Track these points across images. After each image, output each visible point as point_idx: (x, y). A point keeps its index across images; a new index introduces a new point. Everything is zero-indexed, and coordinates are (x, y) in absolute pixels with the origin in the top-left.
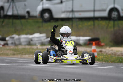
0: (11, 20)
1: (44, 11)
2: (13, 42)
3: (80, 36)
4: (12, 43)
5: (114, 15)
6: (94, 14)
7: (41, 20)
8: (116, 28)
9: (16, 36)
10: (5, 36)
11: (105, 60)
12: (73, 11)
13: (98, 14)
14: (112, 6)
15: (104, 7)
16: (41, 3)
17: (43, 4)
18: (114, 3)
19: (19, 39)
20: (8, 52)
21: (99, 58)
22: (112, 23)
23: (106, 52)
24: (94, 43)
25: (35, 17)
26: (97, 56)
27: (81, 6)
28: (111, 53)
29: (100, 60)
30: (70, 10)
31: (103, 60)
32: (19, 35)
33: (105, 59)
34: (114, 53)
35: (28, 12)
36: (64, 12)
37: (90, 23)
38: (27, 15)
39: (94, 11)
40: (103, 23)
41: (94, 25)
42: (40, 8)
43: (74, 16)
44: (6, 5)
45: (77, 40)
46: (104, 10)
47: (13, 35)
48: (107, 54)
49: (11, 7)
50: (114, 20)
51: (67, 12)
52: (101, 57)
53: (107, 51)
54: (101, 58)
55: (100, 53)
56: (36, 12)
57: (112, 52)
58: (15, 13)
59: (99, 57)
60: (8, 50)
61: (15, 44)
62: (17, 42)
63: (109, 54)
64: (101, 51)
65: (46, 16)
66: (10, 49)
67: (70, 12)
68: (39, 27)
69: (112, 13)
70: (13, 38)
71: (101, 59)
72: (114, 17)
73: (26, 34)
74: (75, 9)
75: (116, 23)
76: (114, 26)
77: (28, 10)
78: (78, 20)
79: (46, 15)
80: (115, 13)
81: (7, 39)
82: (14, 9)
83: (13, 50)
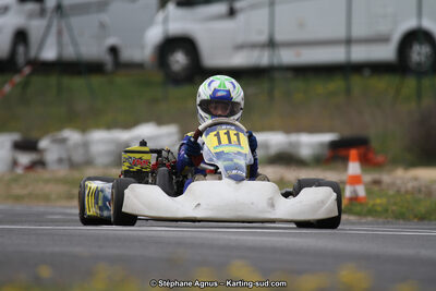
0: (53, 80)
1: (171, 44)
2: (64, 156)
3: (299, 130)
4: (60, 161)
5: (419, 54)
6: (348, 53)
7: (158, 77)
8: (427, 102)
9: (73, 136)
10: (33, 134)
11: (393, 212)
12: (272, 44)
13: (360, 54)
14: (410, 24)
15: (382, 28)
16: (160, 16)
17: (166, 21)
18: (420, 14)
19: (86, 145)
20: (48, 188)
21: (374, 205)
22: (410, 83)
23: (393, 184)
24: (353, 152)
25: (139, 66)
26: (365, 198)
27: (301, 25)
28: (413, 187)
29: (376, 211)
30: (264, 38)
31: (387, 211)
32: (84, 129)
33: (394, 208)
34: (423, 189)
35: (114, 50)
36: (240, 47)
37: (336, 84)
38: (108, 59)
39: (349, 42)
40: (381, 83)
41: (348, 91)
42: (154, 35)
43: (276, 62)
44: (36, 27)
45: (291, 144)
46: (384, 39)
47: (61, 128)
48: (398, 192)
49: (54, 30)
50: (419, 72)
51: (253, 46)
52: (378, 201)
53: (399, 182)
54: (380, 205)
55: (376, 188)
56: (142, 47)
57: (416, 184)
58: (70, 53)
59: (371, 203)
60: (47, 181)
61: (73, 165)
62: (78, 157)
63: (407, 192)
64: (377, 182)
65: (177, 62)
66: (58, 181)
67: (262, 46)
68: (154, 101)
69: (411, 47)
70: (63, 141)
71: (379, 209)
72: (419, 64)
73: (109, 127)
74: (279, 37)
75: (426, 82)
76: (419, 95)
77: (111, 41)
78: (289, 75)
79: (179, 59)
80: (423, 47)
81: (44, 144)
82: (66, 38)
83: (64, 181)
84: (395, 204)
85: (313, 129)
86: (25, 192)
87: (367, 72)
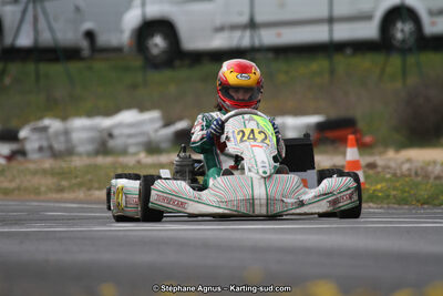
0: (30, 67)
1: (149, 27)
2: (45, 144)
4: (41, 149)
5: (402, 31)
6: (331, 31)
7: (138, 62)
8: (412, 80)
9: (54, 124)
10: (13, 124)
11: (395, 197)
12: (252, 25)
13: (343, 32)
15: (364, 5)
17: (143, 4)
19: (67, 133)
20: (36, 181)
21: (374, 191)
22: (395, 61)
24: (351, 137)
25: (118, 50)
27: (282, 5)
28: (409, 170)
29: (377, 197)
30: (245, 19)
31: (388, 196)
32: (64, 118)
33: (395, 193)
34: (419, 172)
35: (90, 35)
36: (221, 29)
37: (318, 64)
38: (85, 44)
39: (331, 20)
40: (366, 62)
41: (332, 72)
42: (132, 19)
43: (257, 43)
44: (10, 13)
46: (367, 17)
47: (41, 118)
48: (395, 174)
50: (404, 50)
51: (233, 27)
52: (379, 186)
53: (392, 164)
54: (380, 191)
56: (122, 32)
57: (410, 166)
58: (46, 38)
59: (372, 187)
60: (35, 173)
61: (55, 155)
62: (59, 146)
63: (403, 176)
64: (371, 165)
65: (156, 45)
66: (45, 172)
67: (244, 27)
68: (134, 87)
69: (395, 25)
70: (45, 129)
71: (380, 194)
72: (404, 41)
73: (90, 114)
74: (259, 18)
75: (411, 59)
76: (404, 73)
77: (88, 25)
78: (270, 55)
79: (158, 42)
81: (23, 134)
83: (52, 173)
84: (395, 188)
85: (298, 112)
86: (13, 185)
87: (349, 51)
